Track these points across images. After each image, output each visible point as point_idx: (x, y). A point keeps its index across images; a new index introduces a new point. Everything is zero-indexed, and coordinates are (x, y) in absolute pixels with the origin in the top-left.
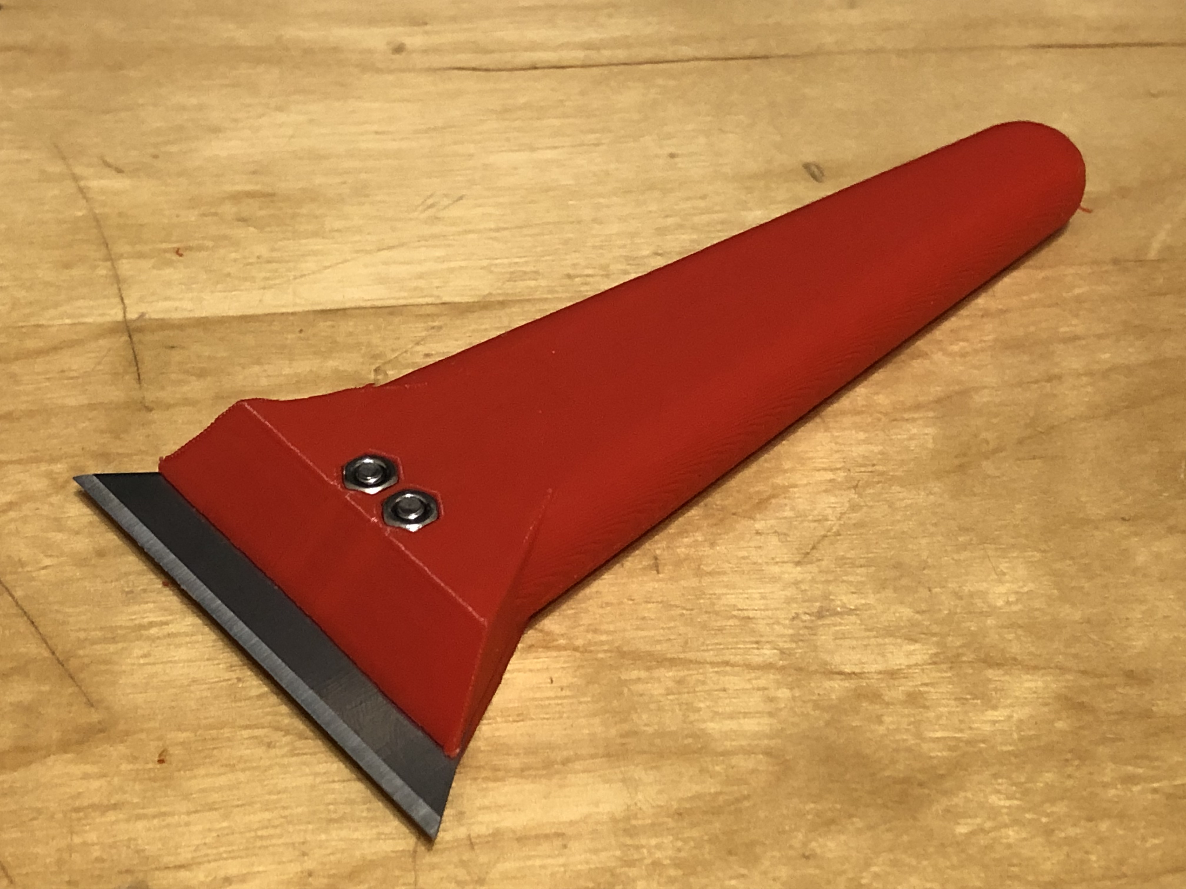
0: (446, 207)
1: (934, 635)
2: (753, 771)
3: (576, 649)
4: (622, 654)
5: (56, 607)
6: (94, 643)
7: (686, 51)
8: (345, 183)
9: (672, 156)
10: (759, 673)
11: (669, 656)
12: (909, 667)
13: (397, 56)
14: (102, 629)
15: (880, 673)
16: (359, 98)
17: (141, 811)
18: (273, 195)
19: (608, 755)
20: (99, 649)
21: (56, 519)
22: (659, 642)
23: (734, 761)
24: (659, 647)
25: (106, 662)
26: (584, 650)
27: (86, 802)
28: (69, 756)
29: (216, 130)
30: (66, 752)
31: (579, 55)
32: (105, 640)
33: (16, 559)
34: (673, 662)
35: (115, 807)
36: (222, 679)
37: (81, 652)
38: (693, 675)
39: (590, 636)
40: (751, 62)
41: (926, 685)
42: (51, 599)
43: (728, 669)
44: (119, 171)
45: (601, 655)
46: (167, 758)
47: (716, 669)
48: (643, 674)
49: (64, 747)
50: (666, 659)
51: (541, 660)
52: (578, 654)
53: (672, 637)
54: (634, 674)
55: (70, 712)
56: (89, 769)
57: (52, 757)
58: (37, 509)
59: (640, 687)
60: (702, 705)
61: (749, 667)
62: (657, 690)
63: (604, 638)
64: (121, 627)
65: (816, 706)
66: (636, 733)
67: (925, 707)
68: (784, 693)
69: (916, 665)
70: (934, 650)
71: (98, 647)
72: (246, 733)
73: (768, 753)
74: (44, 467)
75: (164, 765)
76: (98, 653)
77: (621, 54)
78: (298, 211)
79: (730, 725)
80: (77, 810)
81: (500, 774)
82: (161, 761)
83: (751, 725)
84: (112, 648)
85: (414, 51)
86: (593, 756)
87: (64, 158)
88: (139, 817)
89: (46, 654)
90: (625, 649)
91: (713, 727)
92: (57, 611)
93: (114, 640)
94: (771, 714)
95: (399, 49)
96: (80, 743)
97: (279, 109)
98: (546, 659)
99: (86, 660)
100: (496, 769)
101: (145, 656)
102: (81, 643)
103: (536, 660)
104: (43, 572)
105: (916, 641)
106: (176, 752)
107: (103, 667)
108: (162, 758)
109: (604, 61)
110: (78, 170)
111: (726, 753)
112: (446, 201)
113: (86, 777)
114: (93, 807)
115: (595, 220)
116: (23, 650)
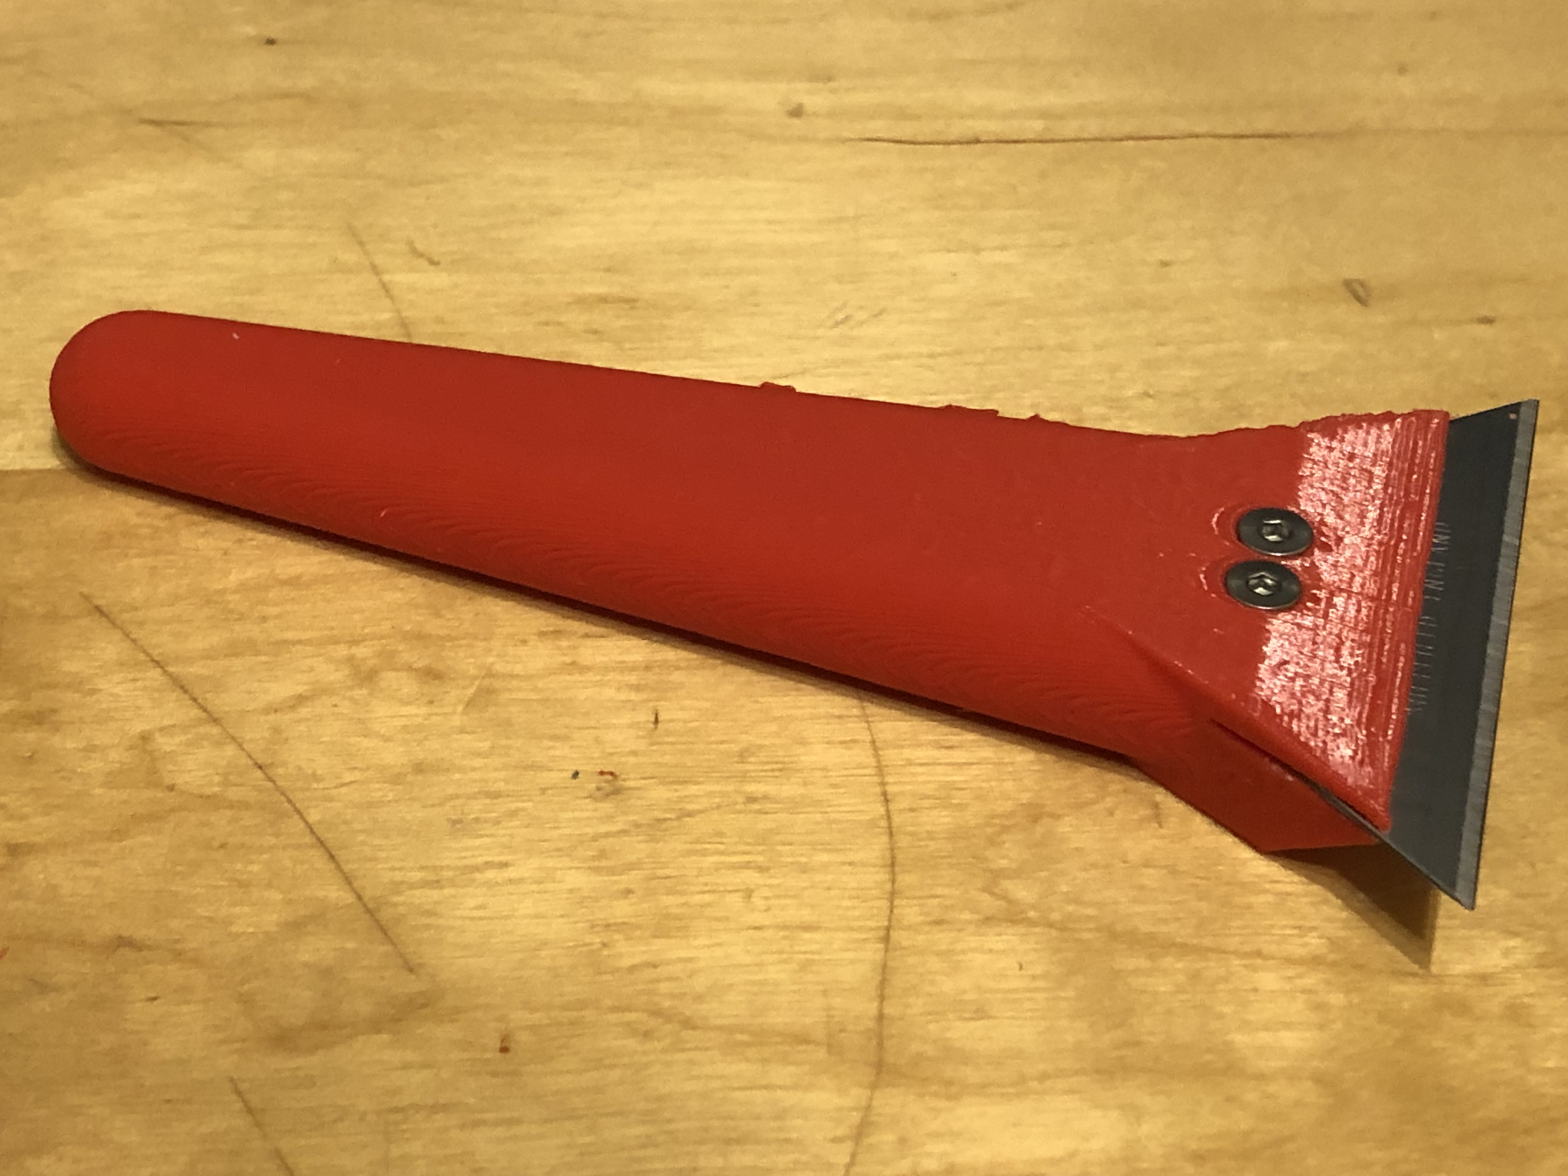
0: (861, 323)
1: (1541, 927)
2: (1298, 1104)
3: (1051, 925)
4: (1113, 935)
5: (361, 838)
6: (412, 886)
7: (1180, 125)
8: (727, 287)
9: (1165, 264)
10: (1300, 969)
11: (1178, 940)
12: (1507, 970)
13: (796, 121)
14: (422, 868)
15: (1468, 976)
16: (747, 175)
17: (479, 1116)
18: (634, 300)
19: (1098, 1071)
20: (421, 896)
21: (360, 721)
22: (1165, 921)
23: (1272, 1088)
24: (1164, 929)
25: (430, 913)
26: (1062, 927)
27: (406, 1101)
28: (385, 1037)
29: (556, 212)
30: (379, 1032)
31: (1037, 126)
32: (426, 884)
33: (310, 771)
34: (1184, 949)
35: (445, 1108)
36: (581, 943)
37: (397, 899)
38: (1213, 967)
39: (1070, 908)
40: (1266, 142)
41: (1531, 995)
42: (357, 826)
43: (1259, 961)
44: (433, 263)
45: (1086, 936)
46: (512, 1045)
47: (1244, 962)
48: (1143, 963)
49: (375, 1026)
50: (1174, 945)
51: (1004, 937)
52: (1054, 933)
53: (1181, 915)
54: (1132, 963)
55: (383, 978)
56: (410, 1056)
57: (360, 1038)
58: (335, 706)
59: (1138, 982)
60: (1226, 1010)
61: (1290, 961)
62: (1163, 986)
63: (1090, 911)
64: (448, 867)
65: (1382, 1017)
66: (1138, 1043)
67: (1530, 1025)
68: (1337, 999)
69: (1517, 967)
70: (1541, 949)
71: (417, 892)
72: (613, 1018)
73: (1318, 1079)
74: (342, 651)
75: (508, 1055)
76: (418, 901)
77: (1093, 127)
78: (666, 322)
79: (1264, 1037)
80: (396, 1110)
81: (954, 1089)
82: (504, 1050)
83: (1290, 1040)
84: (435, 894)
85: (816, 114)
86: (1077, 1073)
87: (361, 244)
88: (476, 1124)
89: (350, 898)
90: (1119, 927)
91: (1240, 1039)
92: (363, 843)
93: (437, 884)
94: (1321, 1027)
95: (797, 112)
96: (396, 1020)
97: (640, 186)
98: (1011, 937)
99: (402, 910)
100: (949, 1083)
101: (478, 908)
102: (397, 887)
103: (998, 938)
104: (344, 790)
105: (1515, 934)
106: (524, 1037)
107: (425, 920)
108: (505, 1044)
109: (1069, 134)
110: (379, 260)
111: (1261, 1077)
112: (862, 315)
113: (406, 1066)
114: (417, 1108)
115: (1062, 347)
116: (321, 893)
